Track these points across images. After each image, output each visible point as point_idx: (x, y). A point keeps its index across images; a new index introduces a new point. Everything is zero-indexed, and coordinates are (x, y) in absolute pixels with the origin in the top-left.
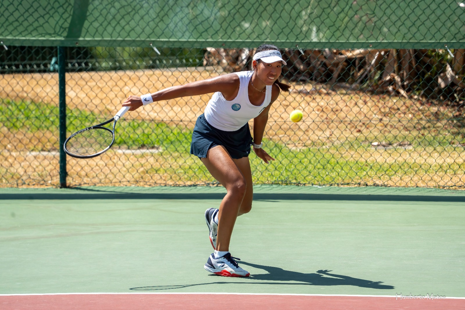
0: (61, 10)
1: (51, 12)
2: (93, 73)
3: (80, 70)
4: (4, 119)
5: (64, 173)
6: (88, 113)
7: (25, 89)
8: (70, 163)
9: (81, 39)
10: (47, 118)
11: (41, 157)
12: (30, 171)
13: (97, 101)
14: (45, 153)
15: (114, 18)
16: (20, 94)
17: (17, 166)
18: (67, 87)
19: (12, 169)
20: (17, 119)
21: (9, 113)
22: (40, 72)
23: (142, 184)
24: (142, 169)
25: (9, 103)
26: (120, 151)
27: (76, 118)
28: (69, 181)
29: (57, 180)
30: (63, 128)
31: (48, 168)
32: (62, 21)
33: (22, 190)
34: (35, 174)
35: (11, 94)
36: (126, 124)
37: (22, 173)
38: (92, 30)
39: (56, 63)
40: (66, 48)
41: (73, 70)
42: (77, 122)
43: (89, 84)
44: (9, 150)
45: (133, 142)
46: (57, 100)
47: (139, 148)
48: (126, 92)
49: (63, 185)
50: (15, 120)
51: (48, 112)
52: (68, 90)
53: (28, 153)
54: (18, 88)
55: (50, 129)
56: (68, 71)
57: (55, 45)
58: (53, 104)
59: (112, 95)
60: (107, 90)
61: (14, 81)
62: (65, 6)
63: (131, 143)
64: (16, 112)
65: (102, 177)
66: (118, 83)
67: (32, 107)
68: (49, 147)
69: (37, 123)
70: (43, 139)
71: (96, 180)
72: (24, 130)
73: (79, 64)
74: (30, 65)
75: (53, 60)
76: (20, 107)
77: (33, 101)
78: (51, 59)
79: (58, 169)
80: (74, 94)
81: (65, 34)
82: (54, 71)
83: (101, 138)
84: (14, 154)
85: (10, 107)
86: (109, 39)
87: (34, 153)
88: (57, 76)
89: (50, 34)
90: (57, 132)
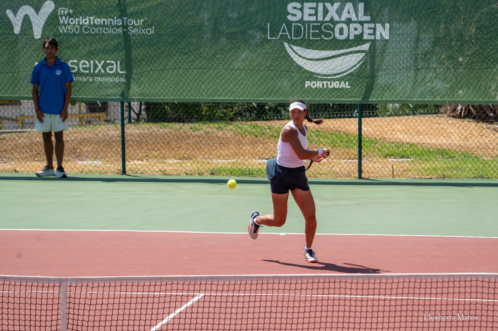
0: (360, 85)
1: (355, 86)
2: (376, 118)
3: (369, 117)
4: (330, 142)
5: (360, 171)
6: (373, 139)
7: (341, 126)
8: (364, 166)
9: (370, 100)
10: (352, 142)
11: (349, 162)
12: (343, 170)
13: (378, 133)
14: (351, 160)
15: (388, 88)
16: (338, 129)
17: (336, 167)
18: (362, 125)
19: (333, 169)
20: (336, 142)
21: (332, 139)
22: (348, 117)
23: (402, 177)
24: (402, 169)
25: (332, 134)
26: (390, 160)
27: (367, 142)
28: (363, 175)
29: (357, 175)
30: (360, 147)
31: (352, 168)
32: (360, 90)
33: (339, 180)
34: (346, 171)
35: (334, 129)
36: (394, 145)
37: (338, 171)
38: (376, 95)
39: (357, 112)
40: (362, 104)
41: (366, 117)
42: (367, 144)
43: (374, 123)
44: (332, 159)
45: (397, 154)
46: (357, 132)
47: (401, 158)
48: (394, 128)
49: (360, 177)
50: (335, 143)
51: (352, 138)
52: (363, 127)
53: (342, 160)
54: (337, 126)
55: (353, 147)
56: (363, 117)
57: (356, 103)
58: (355, 134)
59: (386, 130)
60: (383, 127)
61: (335, 122)
62: (362, 83)
63: (396, 155)
64: (336, 139)
65: (381, 173)
66: (390, 123)
67: (344, 136)
68: (353, 157)
69: (347, 144)
70: (350, 153)
71: (378, 175)
72: (340, 148)
73: (369, 113)
74: (343, 114)
75: (356, 111)
76: (338, 136)
77: (344, 133)
78: (354, 111)
79: (357, 169)
80: (366, 129)
81: (362, 97)
82: (356, 117)
83: (380, 153)
84: (334, 161)
85: (333, 136)
86: (385, 99)
87: (345, 160)
88: (357, 119)
89: (354, 97)
90: (357, 149)
